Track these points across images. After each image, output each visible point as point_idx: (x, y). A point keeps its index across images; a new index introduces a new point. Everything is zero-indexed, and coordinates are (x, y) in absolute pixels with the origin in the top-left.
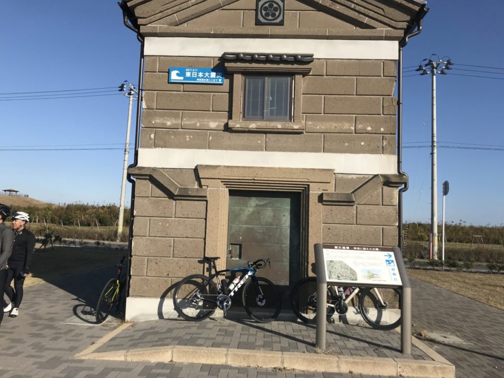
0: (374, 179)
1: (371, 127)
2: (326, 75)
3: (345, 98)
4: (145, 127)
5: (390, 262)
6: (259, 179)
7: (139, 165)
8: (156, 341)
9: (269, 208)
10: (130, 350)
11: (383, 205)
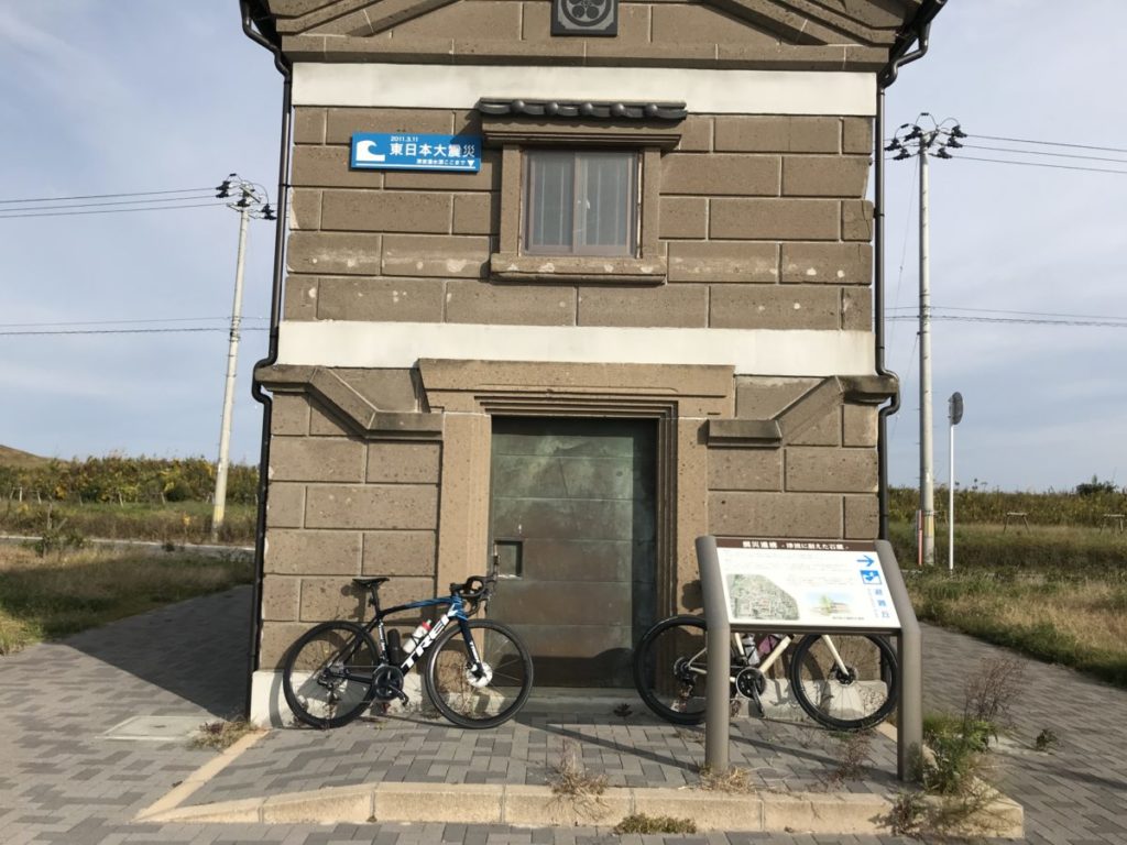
0: (824, 387)
1: (817, 268)
2: (715, 151)
3: (757, 203)
4: (296, 273)
5: (872, 574)
6: (562, 389)
7: (282, 359)
8: (332, 774)
9: (585, 458)
10: (271, 797)
11: (843, 446)
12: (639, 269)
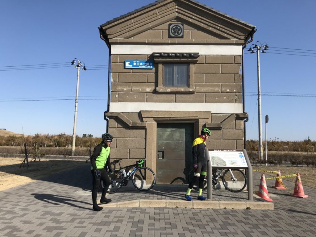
0: (231, 116)
1: (229, 89)
2: (206, 63)
3: (216, 75)
4: (113, 92)
5: (242, 156)
6: (173, 117)
9: (178, 132)
10: (118, 203)
11: (236, 129)
12: (189, 90)
